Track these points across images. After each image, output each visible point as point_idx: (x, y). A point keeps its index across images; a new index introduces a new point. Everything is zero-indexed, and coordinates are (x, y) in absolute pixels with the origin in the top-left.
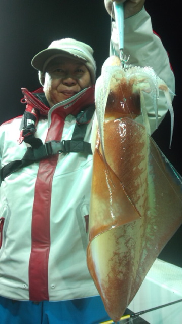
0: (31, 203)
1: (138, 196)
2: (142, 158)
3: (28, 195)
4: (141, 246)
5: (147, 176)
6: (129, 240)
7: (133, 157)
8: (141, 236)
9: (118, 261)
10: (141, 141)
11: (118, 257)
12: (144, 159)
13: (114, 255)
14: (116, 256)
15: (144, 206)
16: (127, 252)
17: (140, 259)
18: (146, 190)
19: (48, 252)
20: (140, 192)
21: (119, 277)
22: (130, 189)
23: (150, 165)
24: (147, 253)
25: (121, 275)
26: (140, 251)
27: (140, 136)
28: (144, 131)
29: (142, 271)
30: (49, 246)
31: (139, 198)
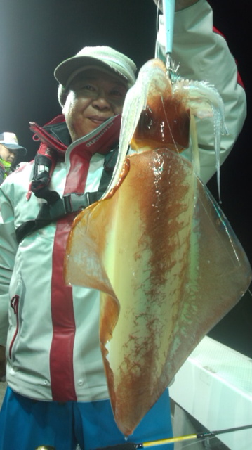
0: (48, 276)
1: (172, 261)
2: (183, 207)
3: (45, 265)
4: (173, 332)
5: (189, 235)
6: (153, 322)
7: (170, 205)
8: (173, 317)
9: (135, 349)
10: (184, 184)
11: (135, 343)
12: (186, 210)
13: (130, 340)
14: (133, 341)
15: (180, 276)
16: (149, 338)
17: (169, 351)
18: (187, 254)
19: (73, 338)
20: (178, 255)
21: (133, 371)
22: (161, 249)
23: (196, 219)
24: (180, 344)
25: (138, 369)
26: (169, 339)
27: (183, 176)
28: (189, 169)
29: (170, 367)
30: (74, 331)
31: (174, 264)
